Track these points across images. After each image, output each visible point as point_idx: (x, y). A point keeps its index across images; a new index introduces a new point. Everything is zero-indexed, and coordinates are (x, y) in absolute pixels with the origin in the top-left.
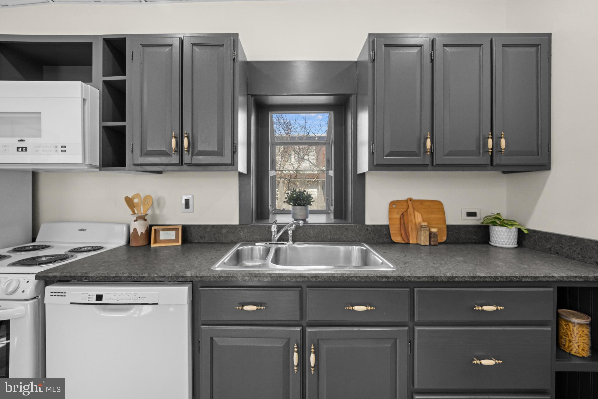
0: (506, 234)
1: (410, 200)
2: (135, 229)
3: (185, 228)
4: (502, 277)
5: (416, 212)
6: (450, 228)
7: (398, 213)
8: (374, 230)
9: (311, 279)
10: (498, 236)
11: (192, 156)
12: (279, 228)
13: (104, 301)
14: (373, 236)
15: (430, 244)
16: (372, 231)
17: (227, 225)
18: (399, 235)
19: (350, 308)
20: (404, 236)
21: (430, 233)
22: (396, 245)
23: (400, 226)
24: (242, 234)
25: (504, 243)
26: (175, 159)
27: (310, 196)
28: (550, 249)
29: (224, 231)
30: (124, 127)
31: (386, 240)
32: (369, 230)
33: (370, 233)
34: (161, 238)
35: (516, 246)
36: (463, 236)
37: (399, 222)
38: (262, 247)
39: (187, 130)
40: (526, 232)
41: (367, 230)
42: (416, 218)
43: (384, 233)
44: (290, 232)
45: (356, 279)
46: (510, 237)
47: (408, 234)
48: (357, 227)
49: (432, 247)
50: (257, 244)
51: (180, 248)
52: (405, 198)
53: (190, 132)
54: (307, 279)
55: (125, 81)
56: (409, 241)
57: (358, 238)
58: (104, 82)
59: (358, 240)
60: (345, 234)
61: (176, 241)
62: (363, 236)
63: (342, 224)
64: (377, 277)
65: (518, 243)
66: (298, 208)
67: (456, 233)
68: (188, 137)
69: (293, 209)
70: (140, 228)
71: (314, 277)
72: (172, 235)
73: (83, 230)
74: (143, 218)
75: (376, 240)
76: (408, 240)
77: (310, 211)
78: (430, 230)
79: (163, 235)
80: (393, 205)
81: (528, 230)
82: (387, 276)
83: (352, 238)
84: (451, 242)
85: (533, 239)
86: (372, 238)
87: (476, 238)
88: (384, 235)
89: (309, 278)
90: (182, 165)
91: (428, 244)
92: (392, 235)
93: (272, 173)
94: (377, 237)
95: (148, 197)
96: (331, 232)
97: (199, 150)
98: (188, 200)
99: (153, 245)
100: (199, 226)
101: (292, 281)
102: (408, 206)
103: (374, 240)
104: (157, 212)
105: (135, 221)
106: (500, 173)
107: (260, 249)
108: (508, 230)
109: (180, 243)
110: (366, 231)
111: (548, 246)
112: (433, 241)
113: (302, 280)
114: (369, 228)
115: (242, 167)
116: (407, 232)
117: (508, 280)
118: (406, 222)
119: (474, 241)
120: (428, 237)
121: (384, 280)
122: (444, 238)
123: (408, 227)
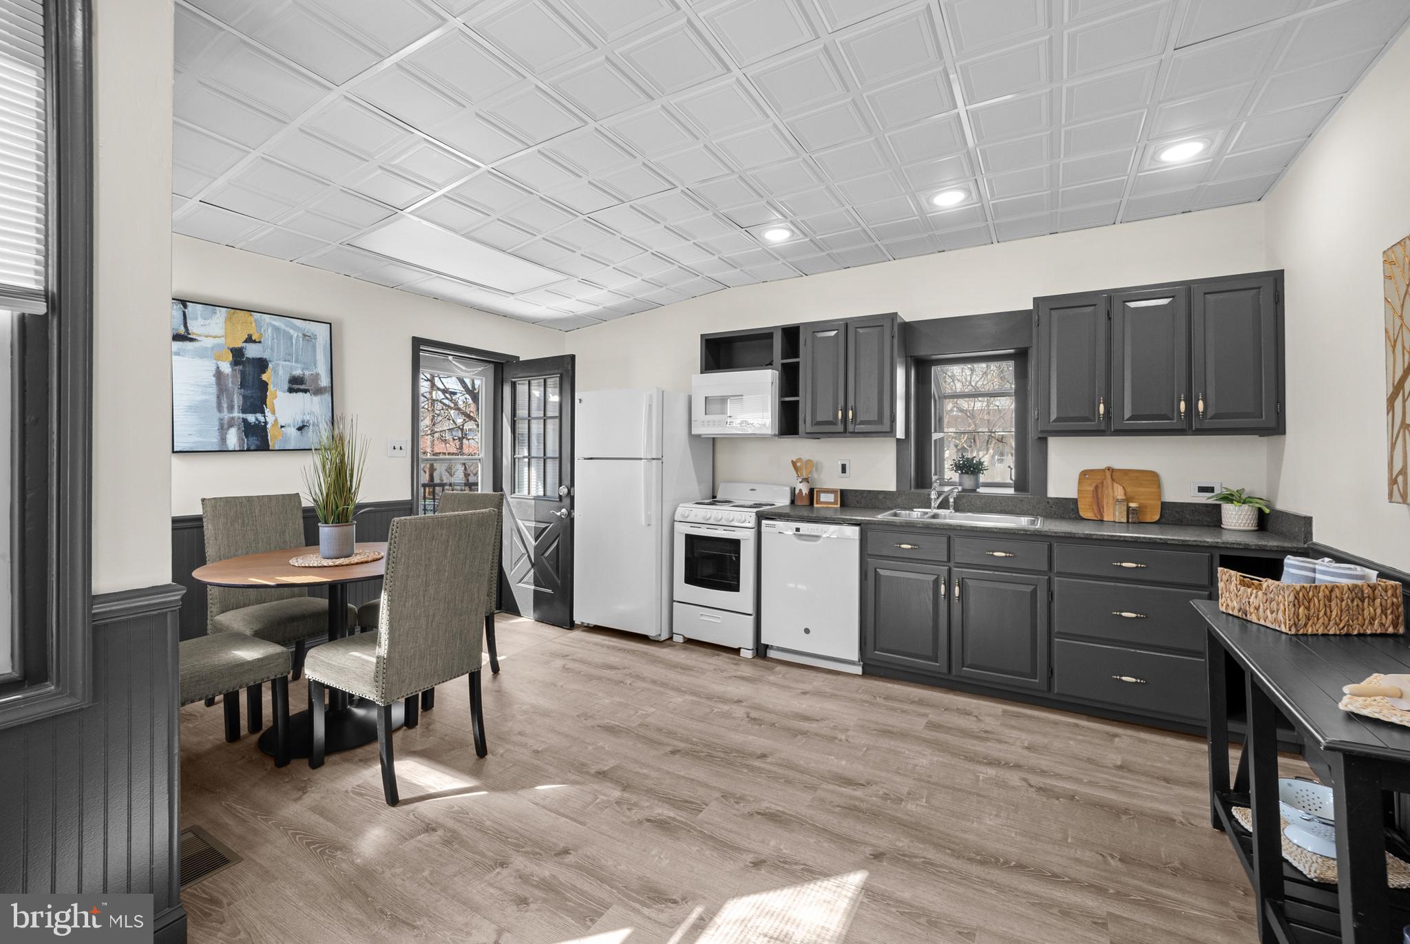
1: (1108, 469)
2: (800, 490)
3: (842, 492)
5: (1115, 485)
6: (1165, 506)
7: (1090, 485)
8: (1057, 503)
11: (855, 425)
12: (940, 494)
13: (801, 532)
14: (1055, 510)
15: (1128, 522)
16: (1054, 504)
17: (884, 491)
18: (1089, 511)
19: (993, 555)
20: (1096, 511)
21: (1128, 508)
22: (1085, 521)
23: (1091, 500)
24: (899, 500)
26: (840, 428)
27: (980, 463)
29: (881, 497)
30: (797, 402)
31: (1073, 516)
32: (1051, 503)
33: (1051, 507)
34: (822, 500)
37: (1091, 496)
38: (919, 513)
39: (851, 403)
40: (1267, 512)
41: (1048, 503)
42: (1114, 491)
43: (1071, 507)
44: (951, 500)
47: (1102, 510)
48: (1034, 499)
49: (1130, 525)
50: (915, 510)
51: (839, 509)
52: (1102, 466)
53: (853, 405)
55: (798, 362)
56: (1102, 518)
57: (1036, 512)
58: (783, 364)
60: (1019, 506)
61: (835, 503)
62: (1044, 510)
63: (1021, 495)
66: (966, 476)
67: (1177, 512)
68: (852, 410)
69: (960, 478)
70: (804, 488)
72: (830, 498)
73: (753, 490)
74: (806, 480)
75: (1059, 515)
76: (1102, 515)
77: (983, 483)
78: (1128, 504)
79: (824, 497)
80: (1084, 474)
83: (1027, 511)
86: (1053, 512)
87: (1209, 520)
88: (1070, 510)
90: (846, 432)
91: (1124, 520)
92: (1080, 510)
93: (935, 436)
94: (1061, 511)
95: (809, 461)
96: (1001, 504)
97: (862, 419)
98: (845, 465)
99: (815, 505)
100: (856, 491)
102: (1106, 477)
103: (1057, 515)
104: (815, 476)
105: (800, 482)
107: (917, 514)
109: (839, 506)
112: (1134, 518)
114: (1051, 501)
115: (900, 433)
116: (1101, 507)
117: (1151, 541)
118: (1100, 496)
120: (1124, 513)
121: (1022, 532)
122: (1157, 517)
123: (1102, 502)
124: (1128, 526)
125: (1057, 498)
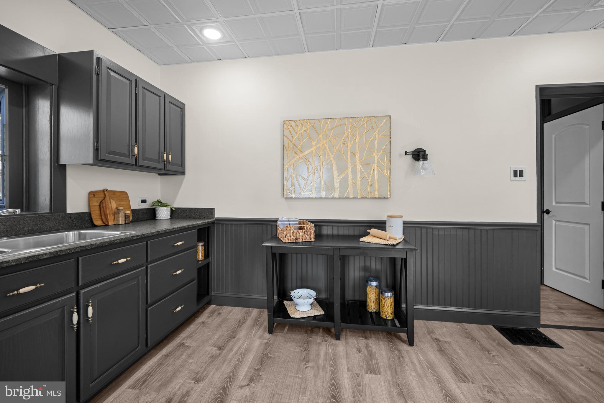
0: (166, 211)
1: (107, 191)
4: (183, 227)
5: (111, 200)
7: (97, 202)
8: (77, 217)
9: (87, 248)
10: (162, 213)
14: (76, 222)
15: (125, 223)
16: (75, 218)
18: (99, 219)
19: (116, 262)
20: (104, 219)
21: (125, 215)
22: (98, 227)
23: (100, 212)
25: (165, 217)
28: (186, 216)
32: (72, 218)
33: (73, 221)
35: (170, 218)
36: (140, 216)
37: (99, 209)
40: (174, 209)
42: (112, 205)
43: (86, 219)
45: (119, 241)
46: (168, 213)
47: (107, 218)
48: (60, 216)
49: (127, 225)
54: (84, 248)
56: (109, 224)
57: (61, 226)
59: (60, 228)
60: (46, 223)
62: (67, 224)
64: (131, 237)
65: (171, 217)
71: (90, 245)
75: (79, 227)
76: (108, 222)
78: (124, 212)
80: (92, 195)
81: (175, 208)
82: (136, 235)
83: (54, 227)
84: (134, 221)
85: (177, 213)
86: (75, 225)
87: (147, 217)
88: (86, 221)
89: (86, 247)
92: (94, 220)
94: (80, 223)
101: (71, 252)
102: (105, 195)
103: (77, 226)
106: (158, 174)
108: (167, 209)
110: (70, 219)
111: (185, 215)
112: (128, 220)
113: (80, 250)
114: (72, 216)
116: (106, 216)
118: (105, 208)
119: (146, 219)
120: (124, 218)
121: (135, 238)
122: (131, 219)
123: (107, 212)
124: (125, 226)
125: (77, 213)
